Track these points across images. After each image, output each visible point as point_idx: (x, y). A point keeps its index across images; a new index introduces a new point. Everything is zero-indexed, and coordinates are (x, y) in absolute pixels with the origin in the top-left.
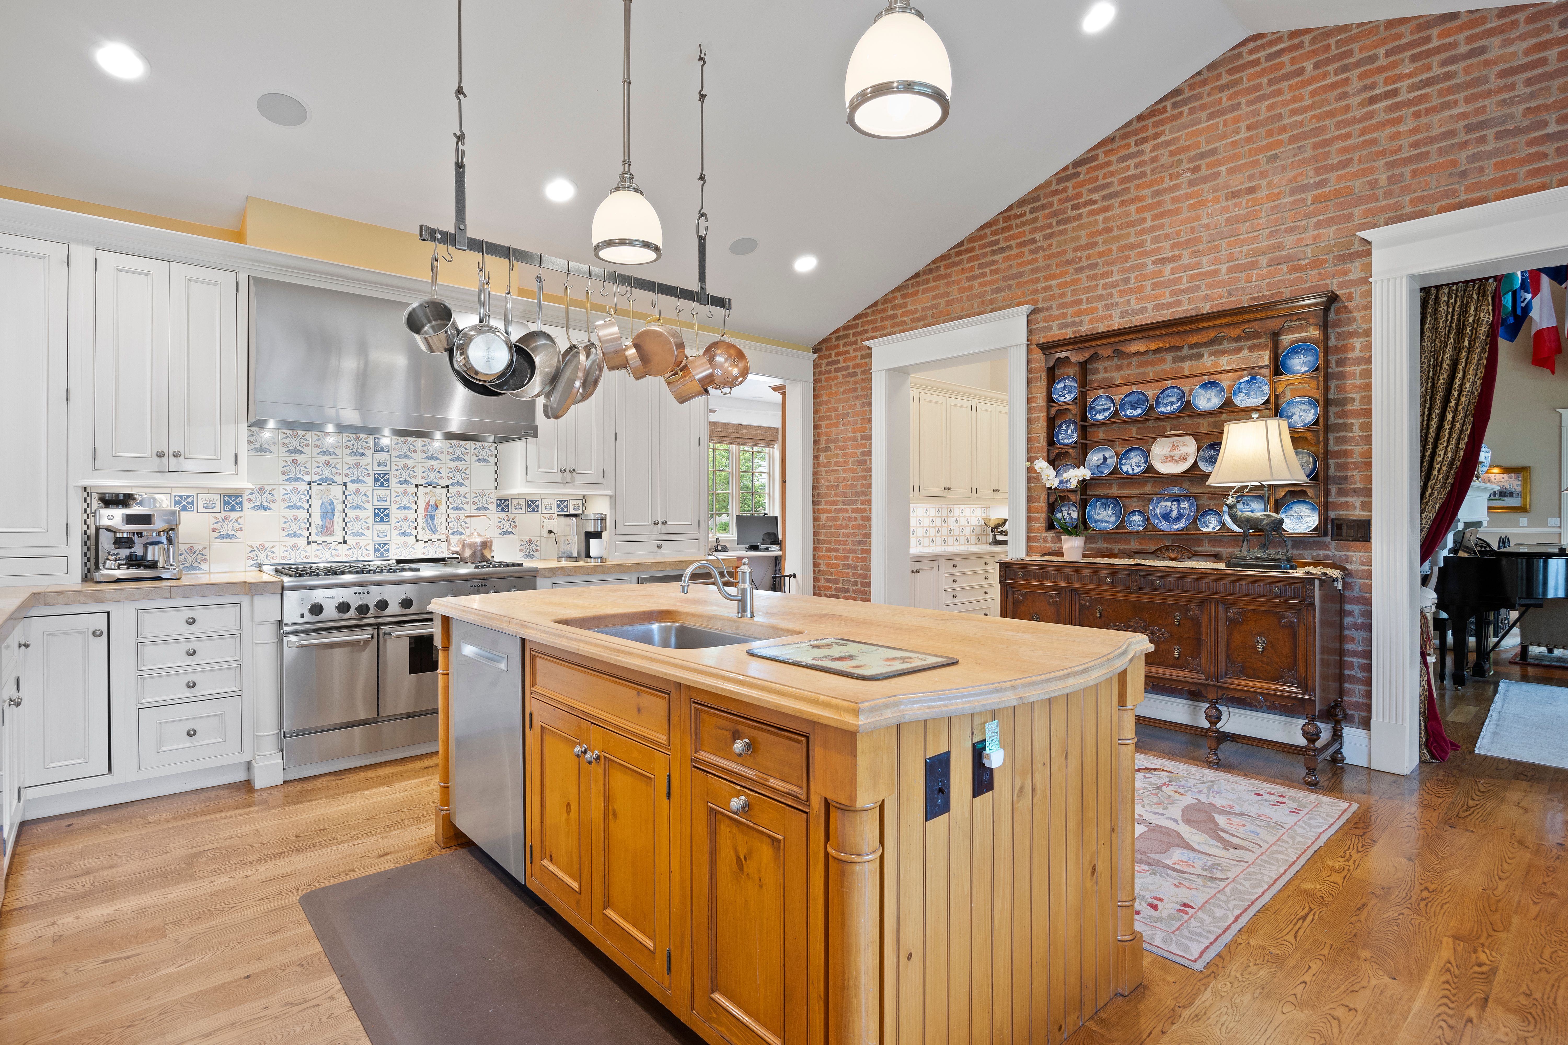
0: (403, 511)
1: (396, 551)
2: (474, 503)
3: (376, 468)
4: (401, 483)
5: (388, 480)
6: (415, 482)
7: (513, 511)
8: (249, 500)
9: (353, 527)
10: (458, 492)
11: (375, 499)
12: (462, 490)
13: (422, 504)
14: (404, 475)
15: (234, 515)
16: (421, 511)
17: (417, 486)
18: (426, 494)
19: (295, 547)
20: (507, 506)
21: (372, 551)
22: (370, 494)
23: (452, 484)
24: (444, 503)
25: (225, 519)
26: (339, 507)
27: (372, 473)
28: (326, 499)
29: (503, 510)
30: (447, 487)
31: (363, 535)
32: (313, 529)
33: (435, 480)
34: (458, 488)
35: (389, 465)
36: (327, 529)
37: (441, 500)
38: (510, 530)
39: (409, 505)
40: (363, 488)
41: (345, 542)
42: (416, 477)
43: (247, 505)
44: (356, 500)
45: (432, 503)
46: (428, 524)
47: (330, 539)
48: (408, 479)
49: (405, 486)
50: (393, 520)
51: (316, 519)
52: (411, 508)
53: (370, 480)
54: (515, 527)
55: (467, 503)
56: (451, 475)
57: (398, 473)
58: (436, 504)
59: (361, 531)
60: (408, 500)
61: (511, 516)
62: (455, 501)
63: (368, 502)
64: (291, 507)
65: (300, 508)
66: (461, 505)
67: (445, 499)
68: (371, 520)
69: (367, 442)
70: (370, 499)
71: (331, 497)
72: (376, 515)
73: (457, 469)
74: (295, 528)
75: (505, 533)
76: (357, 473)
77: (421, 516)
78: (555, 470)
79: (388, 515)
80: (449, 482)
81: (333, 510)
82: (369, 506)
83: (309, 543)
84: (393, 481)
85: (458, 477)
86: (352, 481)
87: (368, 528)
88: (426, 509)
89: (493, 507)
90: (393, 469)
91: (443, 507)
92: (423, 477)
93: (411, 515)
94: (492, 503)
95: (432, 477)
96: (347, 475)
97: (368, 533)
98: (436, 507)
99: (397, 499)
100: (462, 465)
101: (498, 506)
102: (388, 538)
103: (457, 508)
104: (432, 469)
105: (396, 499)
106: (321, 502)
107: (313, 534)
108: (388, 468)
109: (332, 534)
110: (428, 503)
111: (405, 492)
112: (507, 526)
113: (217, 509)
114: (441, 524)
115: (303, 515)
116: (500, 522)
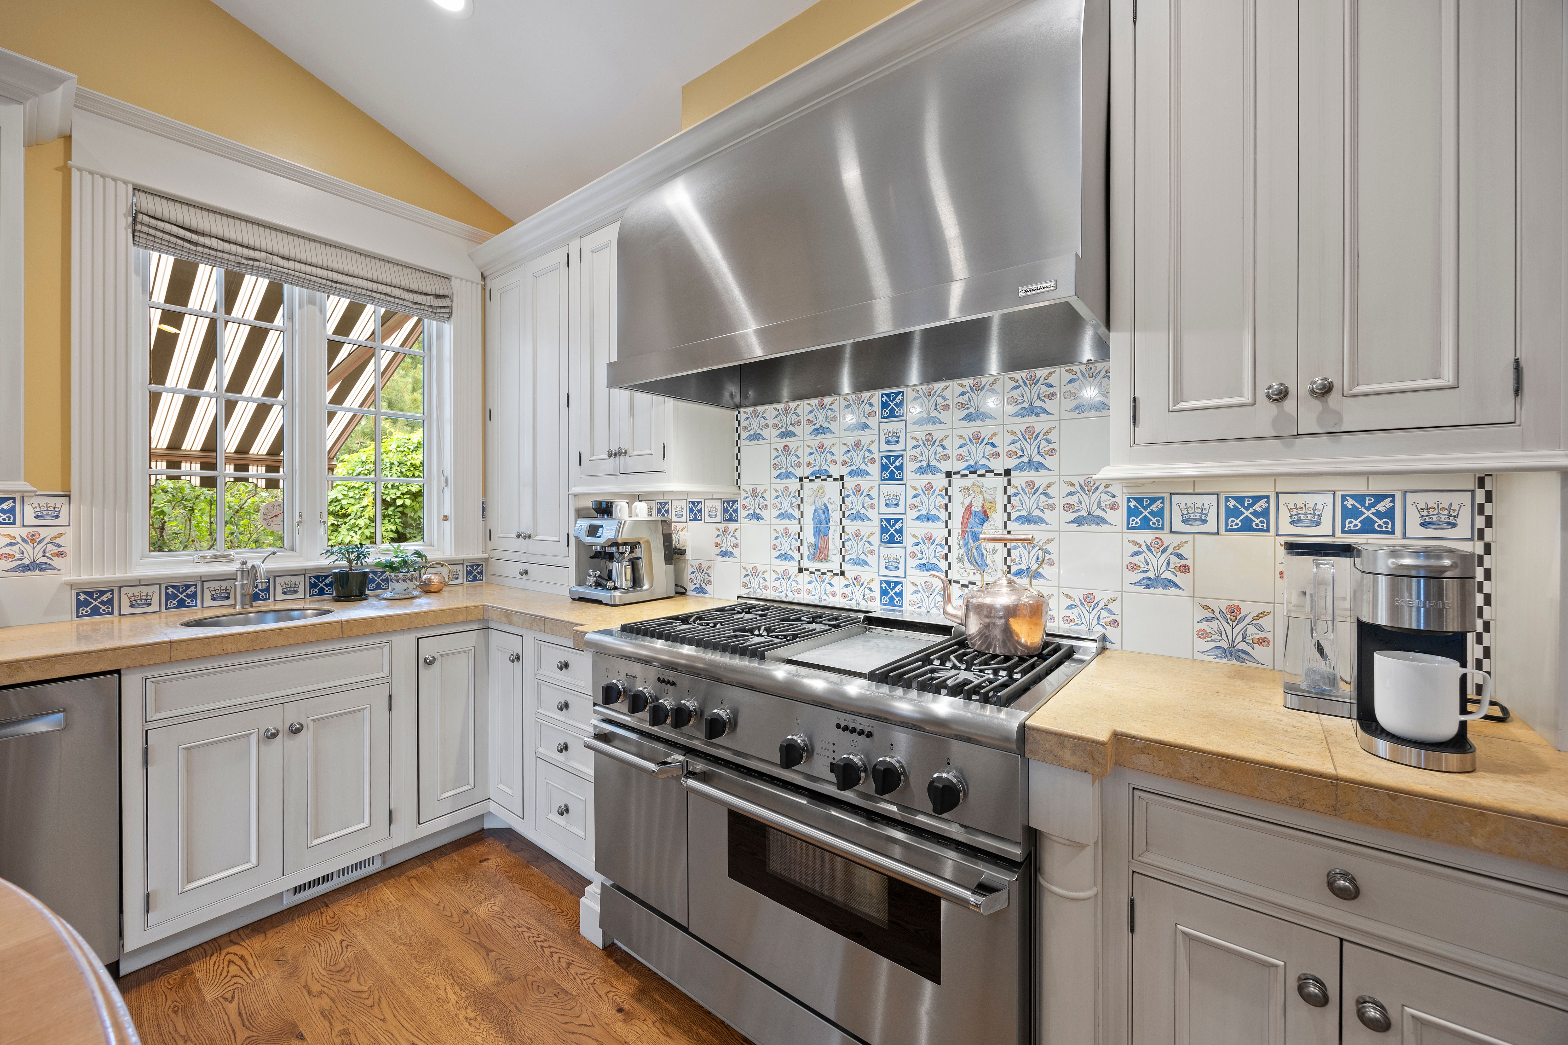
0: (925, 524)
1: (913, 597)
2: (1068, 507)
3: (884, 447)
4: (921, 470)
5: (900, 468)
6: (946, 466)
7: (1178, 525)
8: (744, 507)
9: (854, 549)
10: (1030, 484)
11: (883, 503)
12: (1040, 479)
13: (958, 510)
14: (928, 455)
15: (732, 526)
16: (956, 525)
17: (949, 475)
18: (965, 490)
19: (786, 575)
20: (1160, 513)
21: (877, 594)
22: (875, 493)
23: (1017, 467)
24: (1000, 507)
25: (725, 530)
26: (836, 516)
27: (877, 456)
28: (819, 505)
29: (1145, 525)
30: (1007, 473)
31: (866, 563)
32: (805, 550)
33: (983, 461)
34: (1030, 475)
35: (902, 440)
36: (820, 552)
37: (994, 502)
38: (1167, 575)
39: (934, 512)
40: (865, 483)
41: (842, 573)
42: (947, 458)
43: (742, 513)
44: (855, 504)
45: (977, 508)
46: (968, 550)
47: (824, 567)
48: (934, 463)
49: (928, 477)
50: (909, 540)
51: (809, 536)
52: (938, 518)
53: (875, 469)
54: (1185, 569)
55: (1051, 507)
56: (1015, 447)
57: (916, 452)
58: (984, 511)
59: (862, 557)
60: (932, 504)
61: (1169, 540)
62: (1024, 504)
63: (872, 507)
64: (782, 516)
65: (791, 517)
66: (1037, 513)
67: (1001, 500)
68: (876, 539)
69: (871, 405)
70: (875, 502)
71: (825, 500)
72: (884, 530)
73: (1030, 434)
74: (785, 546)
75: (1149, 583)
76: (857, 458)
77: (956, 533)
78: (1247, 399)
79: (900, 531)
80: (1010, 463)
81: (828, 521)
82: (873, 514)
83: (801, 570)
84: (910, 467)
85: (1030, 450)
86: (850, 473)
87: (872, 552)
88: (965, 521)
89: (1118, 517)
90: (909, 447)
91: (998, 517)
92: (960, 457)
93: (938, 531)
94: (1114, 507)
95: (977, 454)
96: (844, 463)
97: (872, 560)
98: (984, 516)
99: (916, 501)
100: (1040, 424)
101: (1132, 513)
102: (900, 573)
103: (1027, 519)
104: (977, 439)
105: (914, 501)
106: (813, 508)
107: (805, 557)
108: (901, 446)
109: (825, 559)
110: (969, 509)
111: (929, 487)
112: (1157, 563)
113: (718, 519)
114: (995, 551)
115: (794, 528)
116: (1136, 553)
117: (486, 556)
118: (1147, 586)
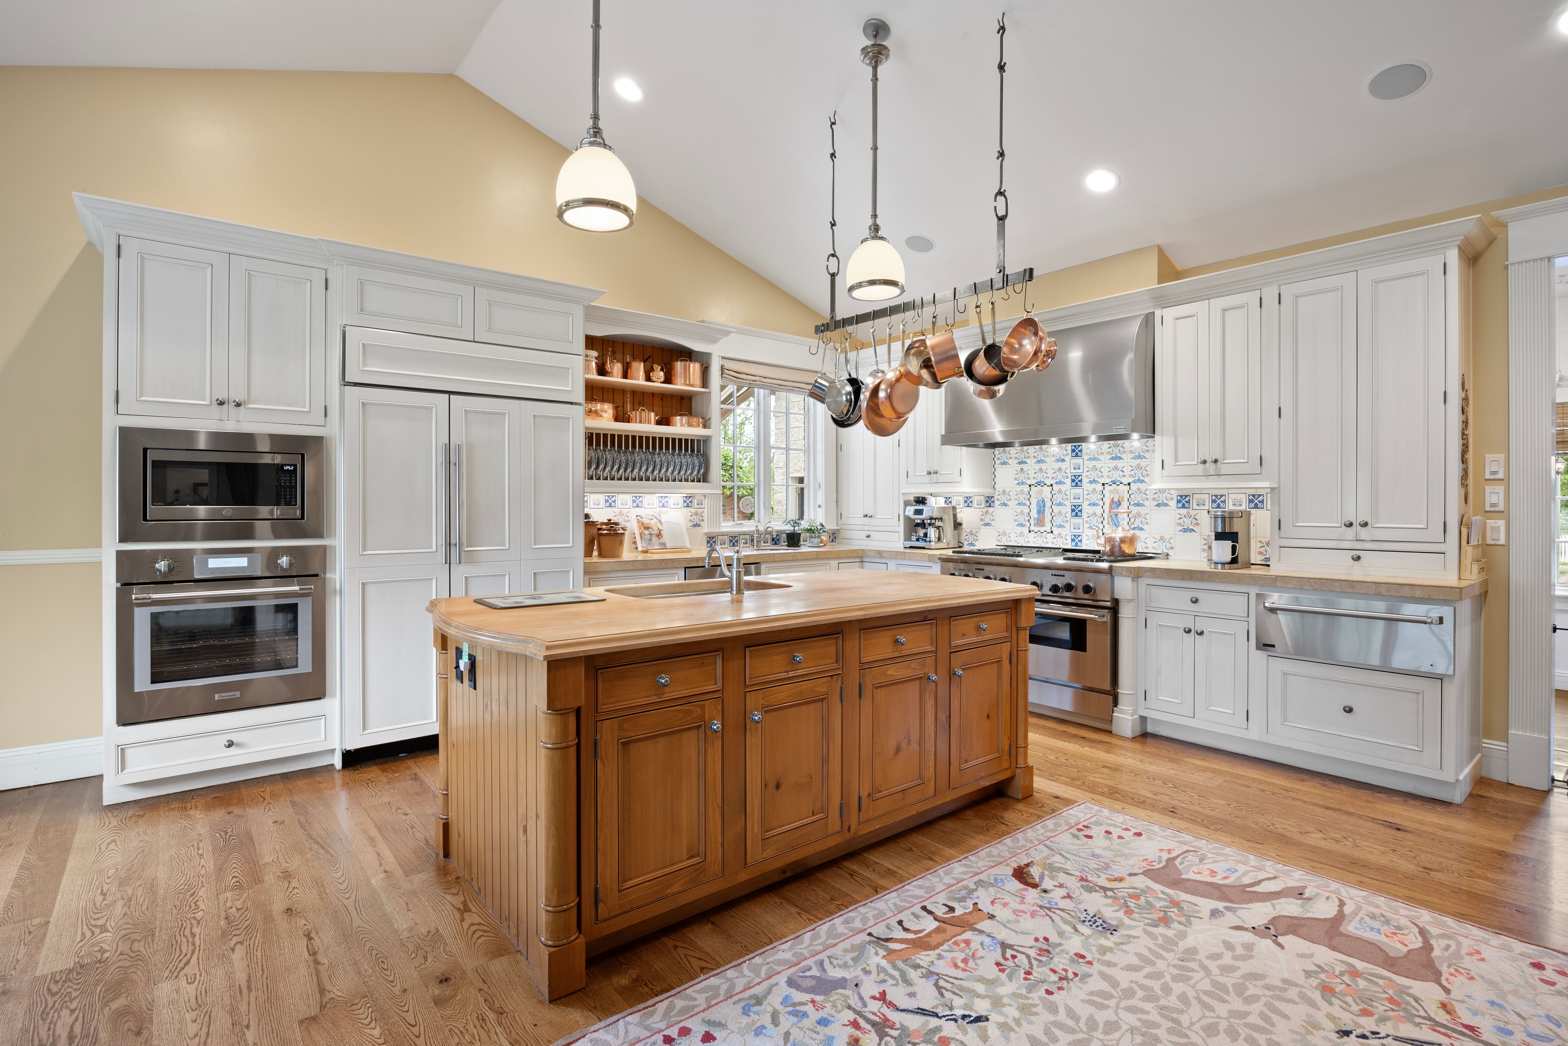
0: (1093, 507)
1: (1087, 542)
2: (1154, 499)
3: (1073, 471)
4: (1091, 482)
5: (1081, 481)
6: (1102, 481)
7: (1195, 507)
8: (998, 500)
9: (1058, 520)
10: (1139, 489)
11: (1072, 497)
12: (1142, 487)
13: (1107, 501)
14: (1094, 475)
15: (990, 509)
16: (1106, 508)
17: (1103, 484)
18: (1111, 492)
19: (1022, 534)
20: (1188, 502)
21: (1069, 541)
22: (1068, 493)
23: (1133, 482)
24: (1126, 500)
25: (987, 512)
26: (1048, 504)
27: (1069, 475)
28: (1040, 498)
29: (1183, 507)
30: (1129, 484)
31: (1064, 527)
32: (1032, 521)
33: (1119, 479)
34: (1139, 485)
35: (1081, 467)
36: (1040, 522)
37: (1123, 497)
38: (1191, 527)
39: (1097, 502)
40: (1063, 488)
41: (1052, 532)
42: (1102, 476)
43: (997, 503)
44: (1058, 498)
45: (1116, 500)
46: (1112, 519)
47: (1042, 529)
48: (1096, 479)
49: (1094, 485)
50: (1084, 515)
51: (1034, 514)
52: (1098, 505)
53: (1068, 481)
54: (1197, 524)
55: (1147, 499)
56: (1132, 473)
57: (1088, 474)
58: (1119, 501)
59: (1062, 524)
60: (1095, 498)
61: (1192, 513)
62: (1136, 498)
63: (1067, 499)
64: (1019, 504)
65: (1024, 504)
66: (1141, 502)
67: (1126, 496)
68: (1069, 515)
69: (1066, 450)
70: (1068, 497)
71: (1043, 496)
72: (1073, 510)
73: (1139, 467)
74: (1021, 519)
75: (1185, 530)
76: (1059, 476)
77: (1107, 511)
78: (1195, 463)
79: (1081, 511)
80: (1130, 480)
81: (1044, 506)
82: (1067, 503)
83: (1030, 531)
84: (1085, 481)
85: (1139, 474)
86: (1056, 483)
87: (1067, 521)
88: (1111, 506)
89: (1173, 503)
90: (1085, 471)
91: (1125, 504)
92: (1109, 477)
93: (1099, 510)
94: (1172, 499)
95: (1116, 475)
96: (1053, 478)
97: (1067, 525)
98: (1119, 504)
99: (1088, 497)
100: (1143, 462)
101: (1179, 501)
102: (1081, 531)
103: (1138, 505)
104: (1116, 468)
105: (1087, 497)
106: (1036, 500)
107: (1032, 525)
108: (1081, 470)
109: (1043, 525)
110: (1112, 500)
111: (1094, 490)
112: (1188, 523)
113: (982, 506)
114: (1124, 519)
115: (1026, 510)
116: (1180, 518)
117: (838, 528)
118: (1184, 532)
